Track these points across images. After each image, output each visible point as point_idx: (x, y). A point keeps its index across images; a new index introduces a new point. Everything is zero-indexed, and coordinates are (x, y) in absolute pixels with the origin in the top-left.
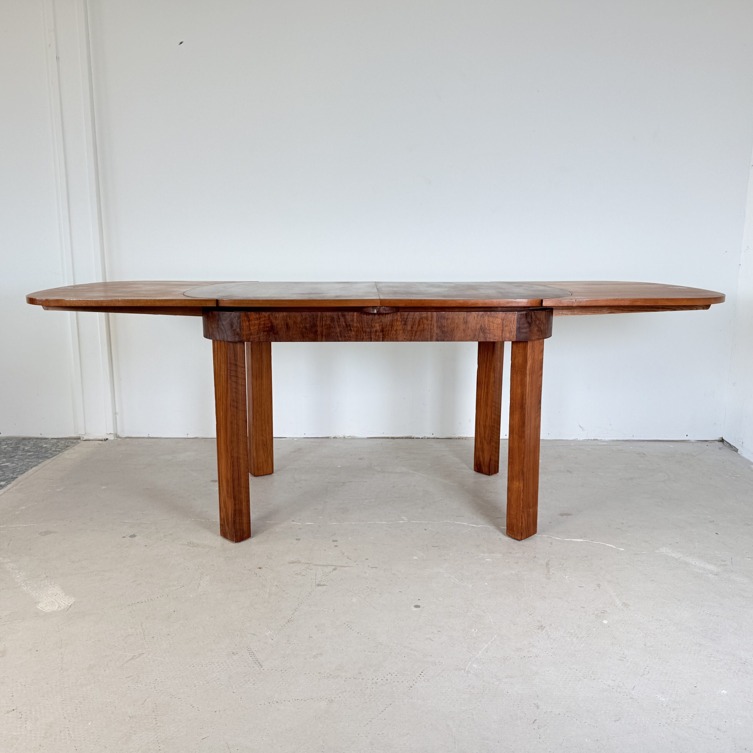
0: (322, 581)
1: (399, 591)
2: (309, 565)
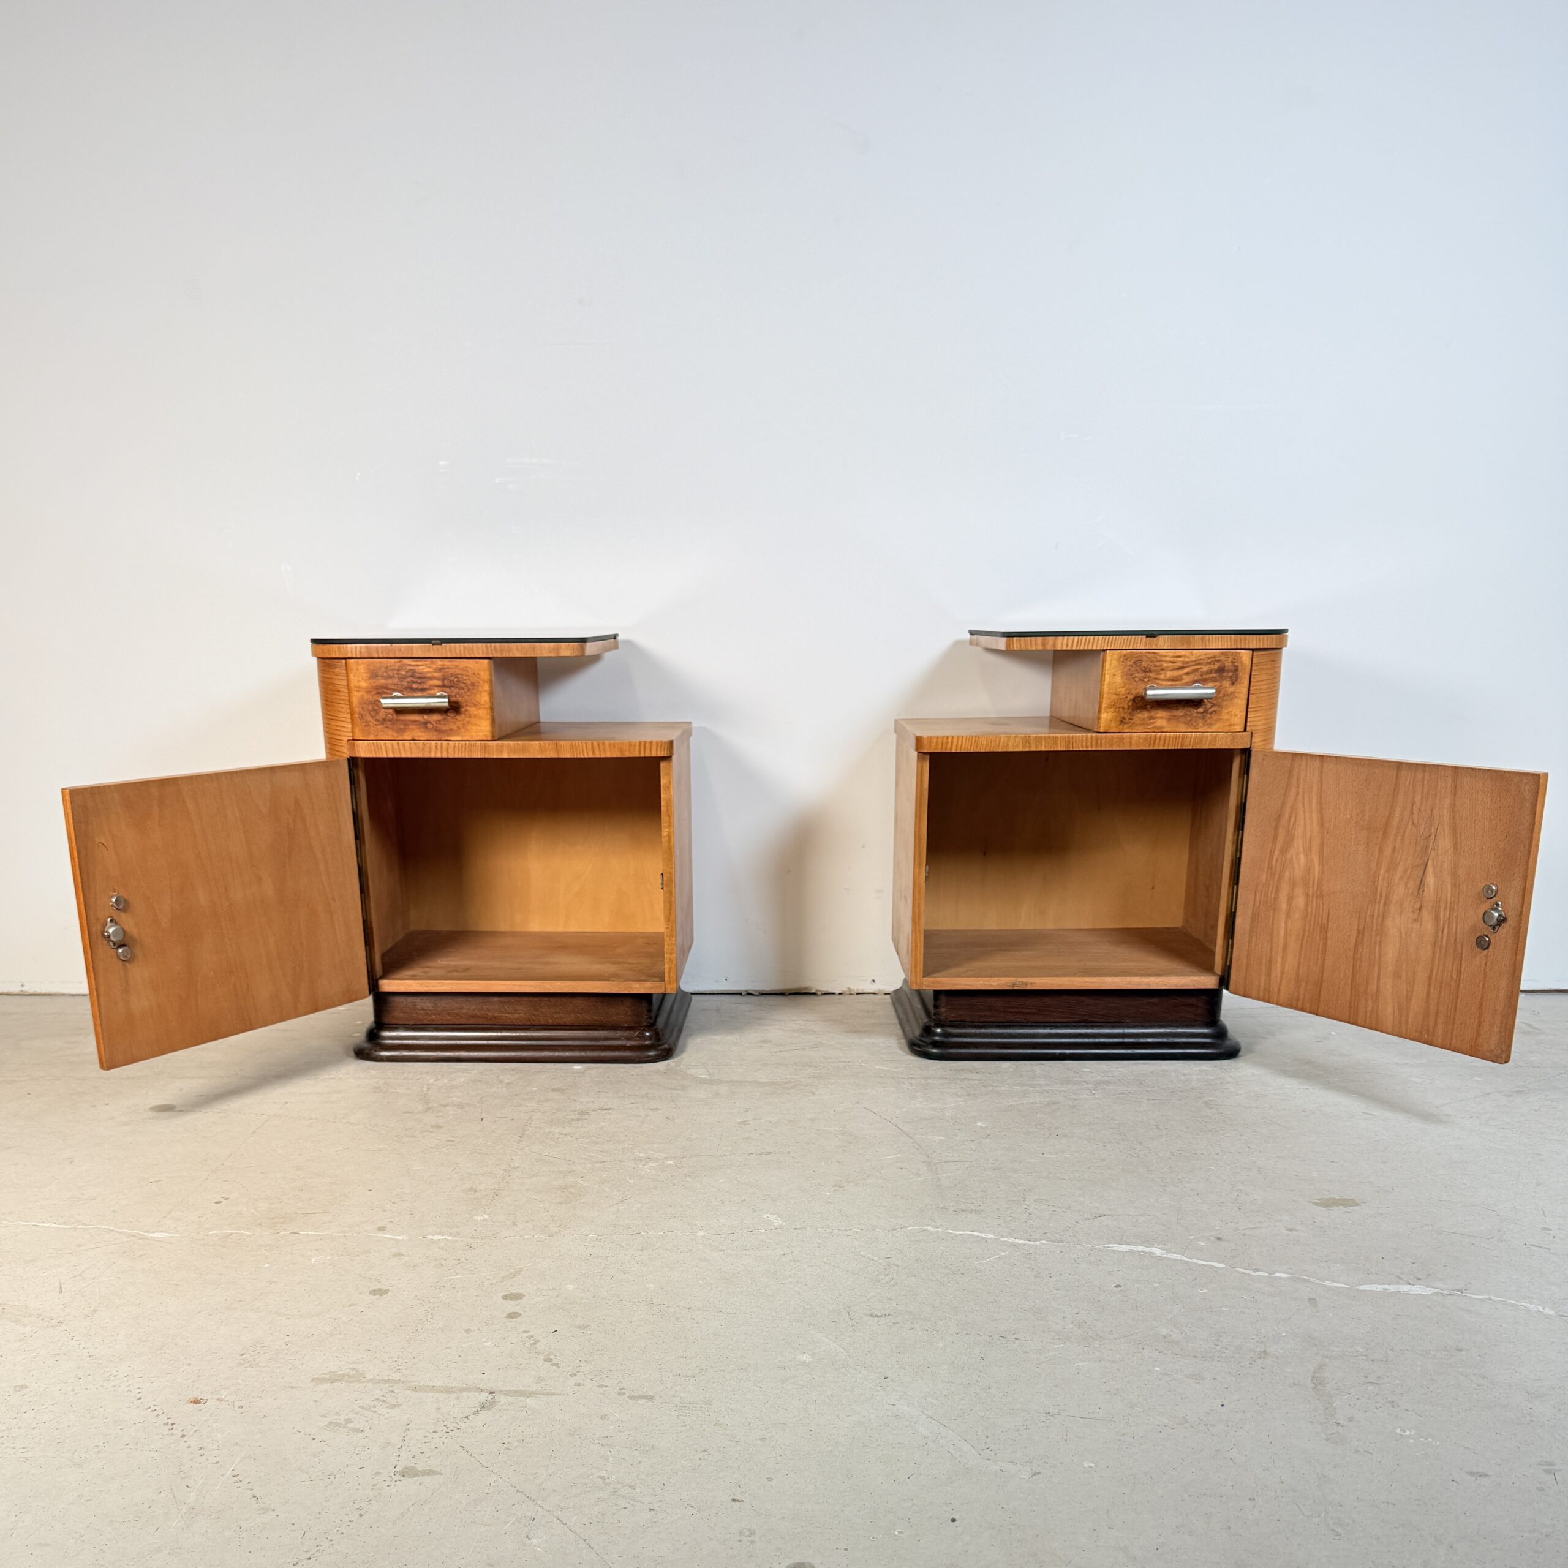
0: (427, 1455)
1: (732, 1497)
2: (391, 1389)
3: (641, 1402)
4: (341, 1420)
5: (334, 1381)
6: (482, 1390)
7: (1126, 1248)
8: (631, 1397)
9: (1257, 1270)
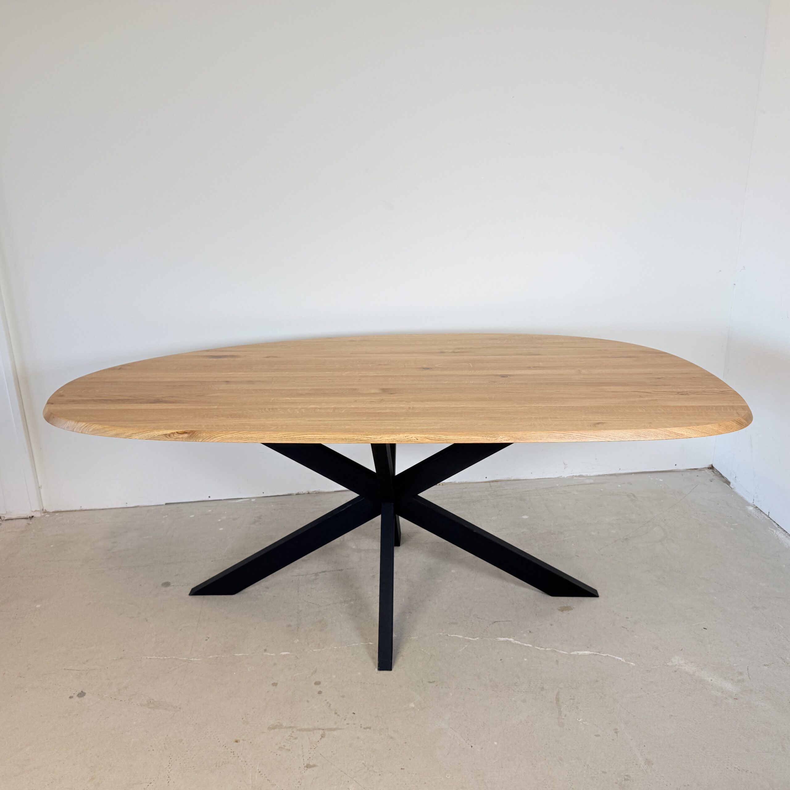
0: (311, 758)
1: (401, 768)
2: (292, 731)
3: (368, 730)
4: (282, 745)
5: (274, 729)
6: (319, 729)
7: (502, 639)
8: (364, 728)
9: (541, 647)
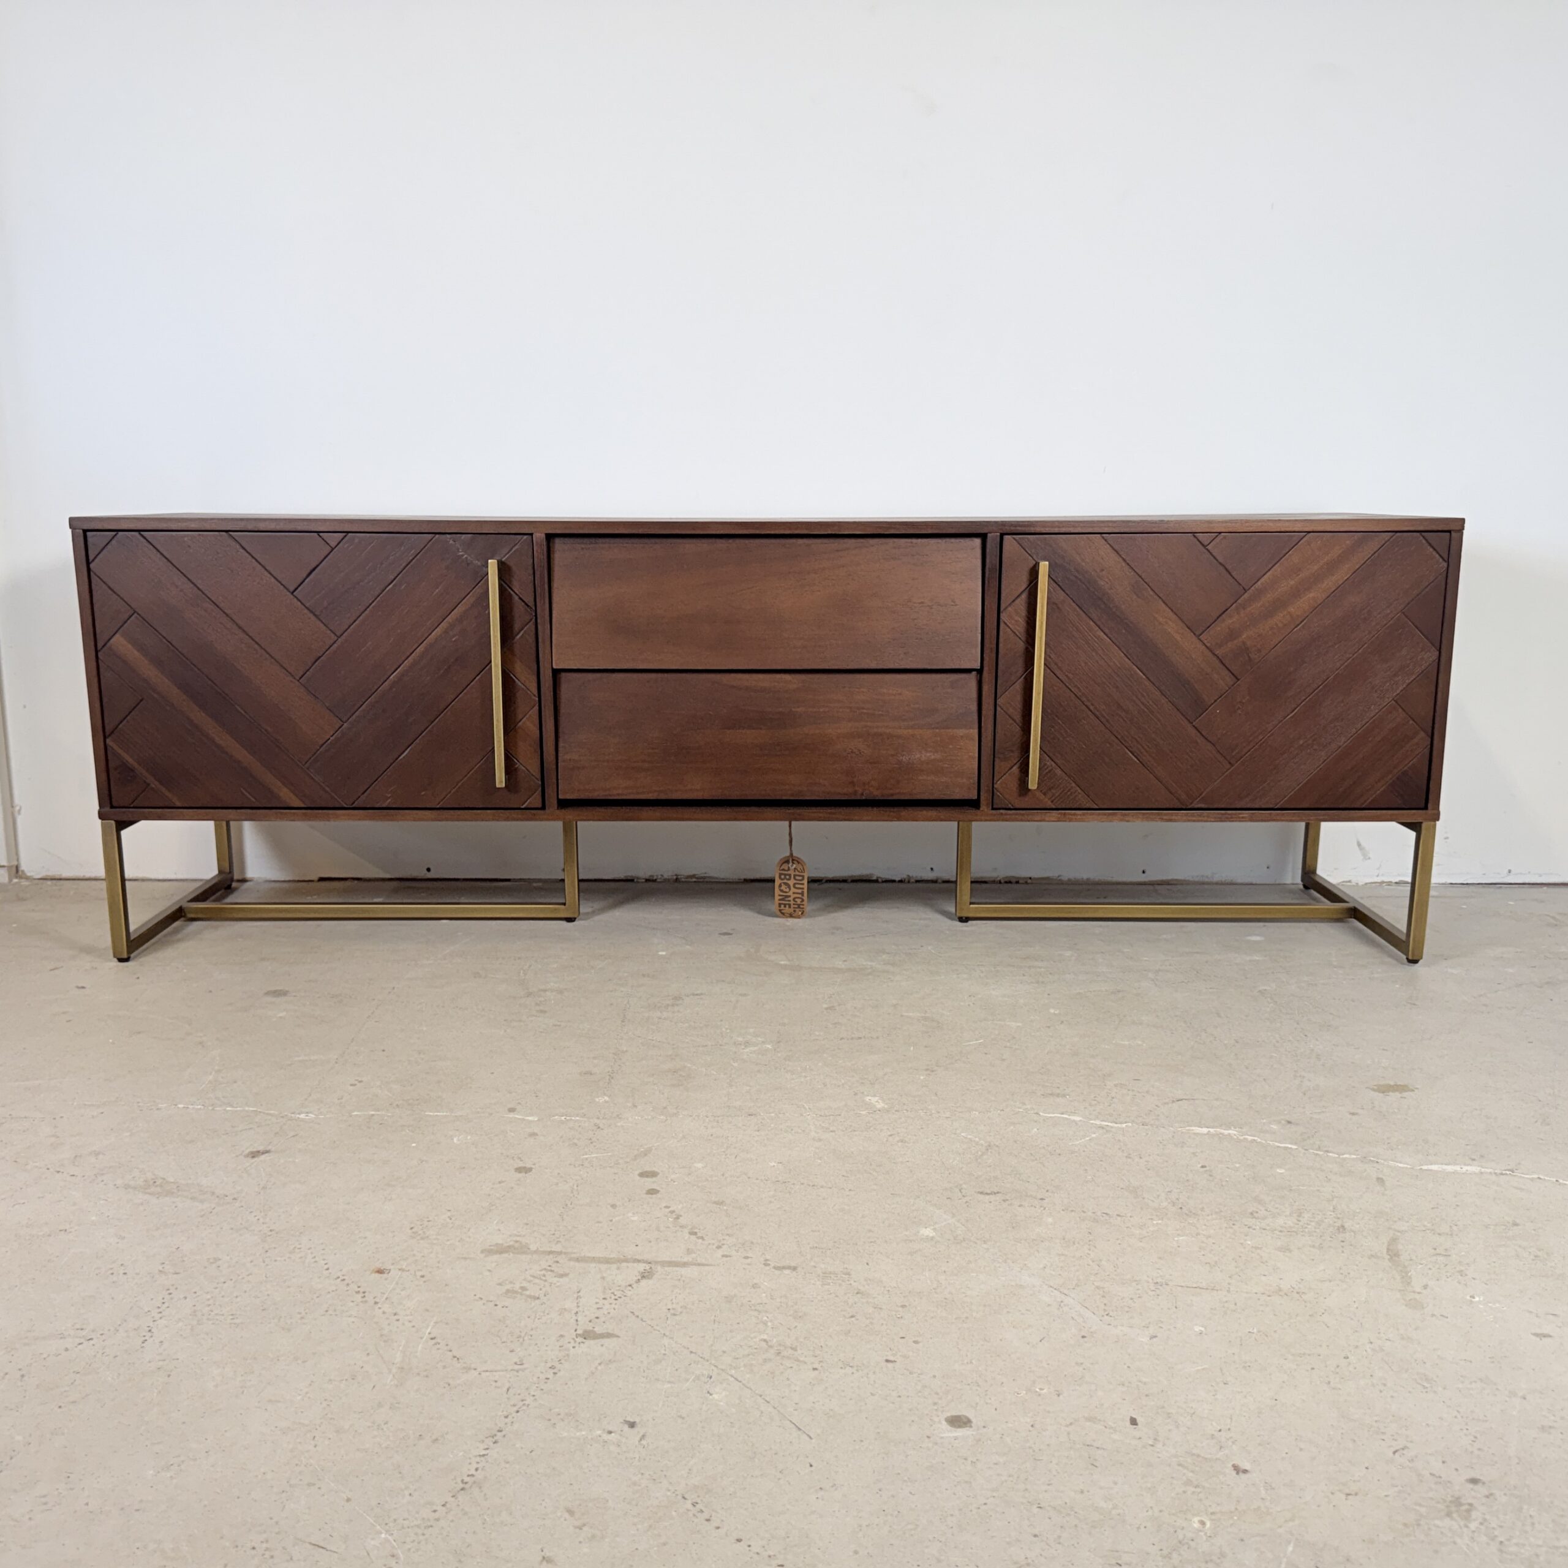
0: (602, 1319)
2: (556, 1259)
3: (787, 1272)
4: (517, 1287)
5: (501, 1253)
6: (639, 1261)
7: (1205, 1130)
8: (776, 1268)
9: (1327, 1151)
